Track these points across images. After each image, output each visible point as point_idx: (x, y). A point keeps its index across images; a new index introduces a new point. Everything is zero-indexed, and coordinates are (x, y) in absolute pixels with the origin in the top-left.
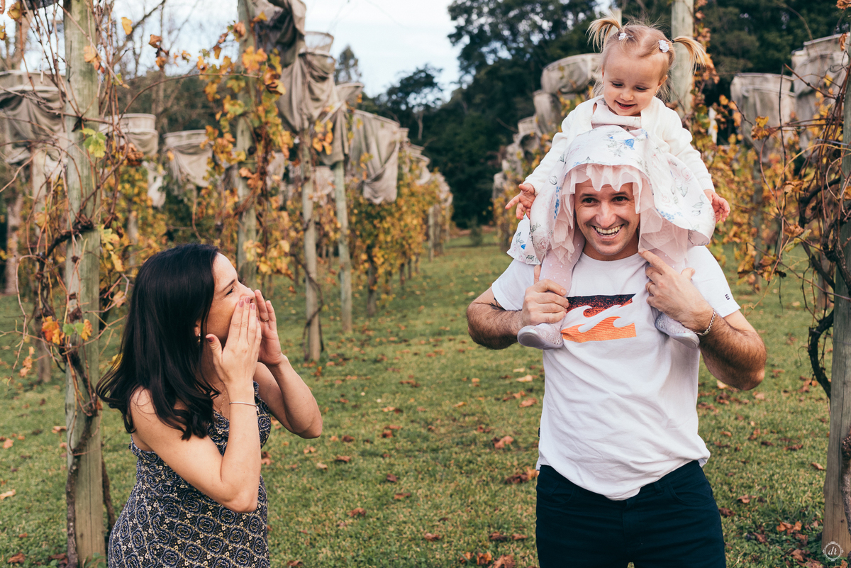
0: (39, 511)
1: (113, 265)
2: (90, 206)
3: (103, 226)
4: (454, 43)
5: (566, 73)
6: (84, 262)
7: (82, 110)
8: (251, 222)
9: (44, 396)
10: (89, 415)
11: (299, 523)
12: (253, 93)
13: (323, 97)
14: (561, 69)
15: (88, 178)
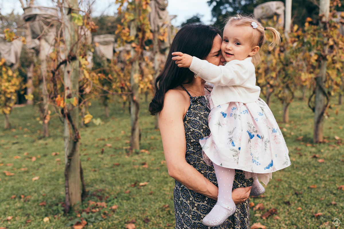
0: (50, 185)
1: (85, 75)
2: (75, 49)
3: (81, 57)
4: (210, 5)
5: (265, 10)
6: (72, 73)
7: (71, 5)
8: (136, 66)
9: (47, 141)
10: (75, 140)
11: (164, 190)
12: (137, 11)
13: (163, 17)
14: (263, 8)
15: (74, 36)
